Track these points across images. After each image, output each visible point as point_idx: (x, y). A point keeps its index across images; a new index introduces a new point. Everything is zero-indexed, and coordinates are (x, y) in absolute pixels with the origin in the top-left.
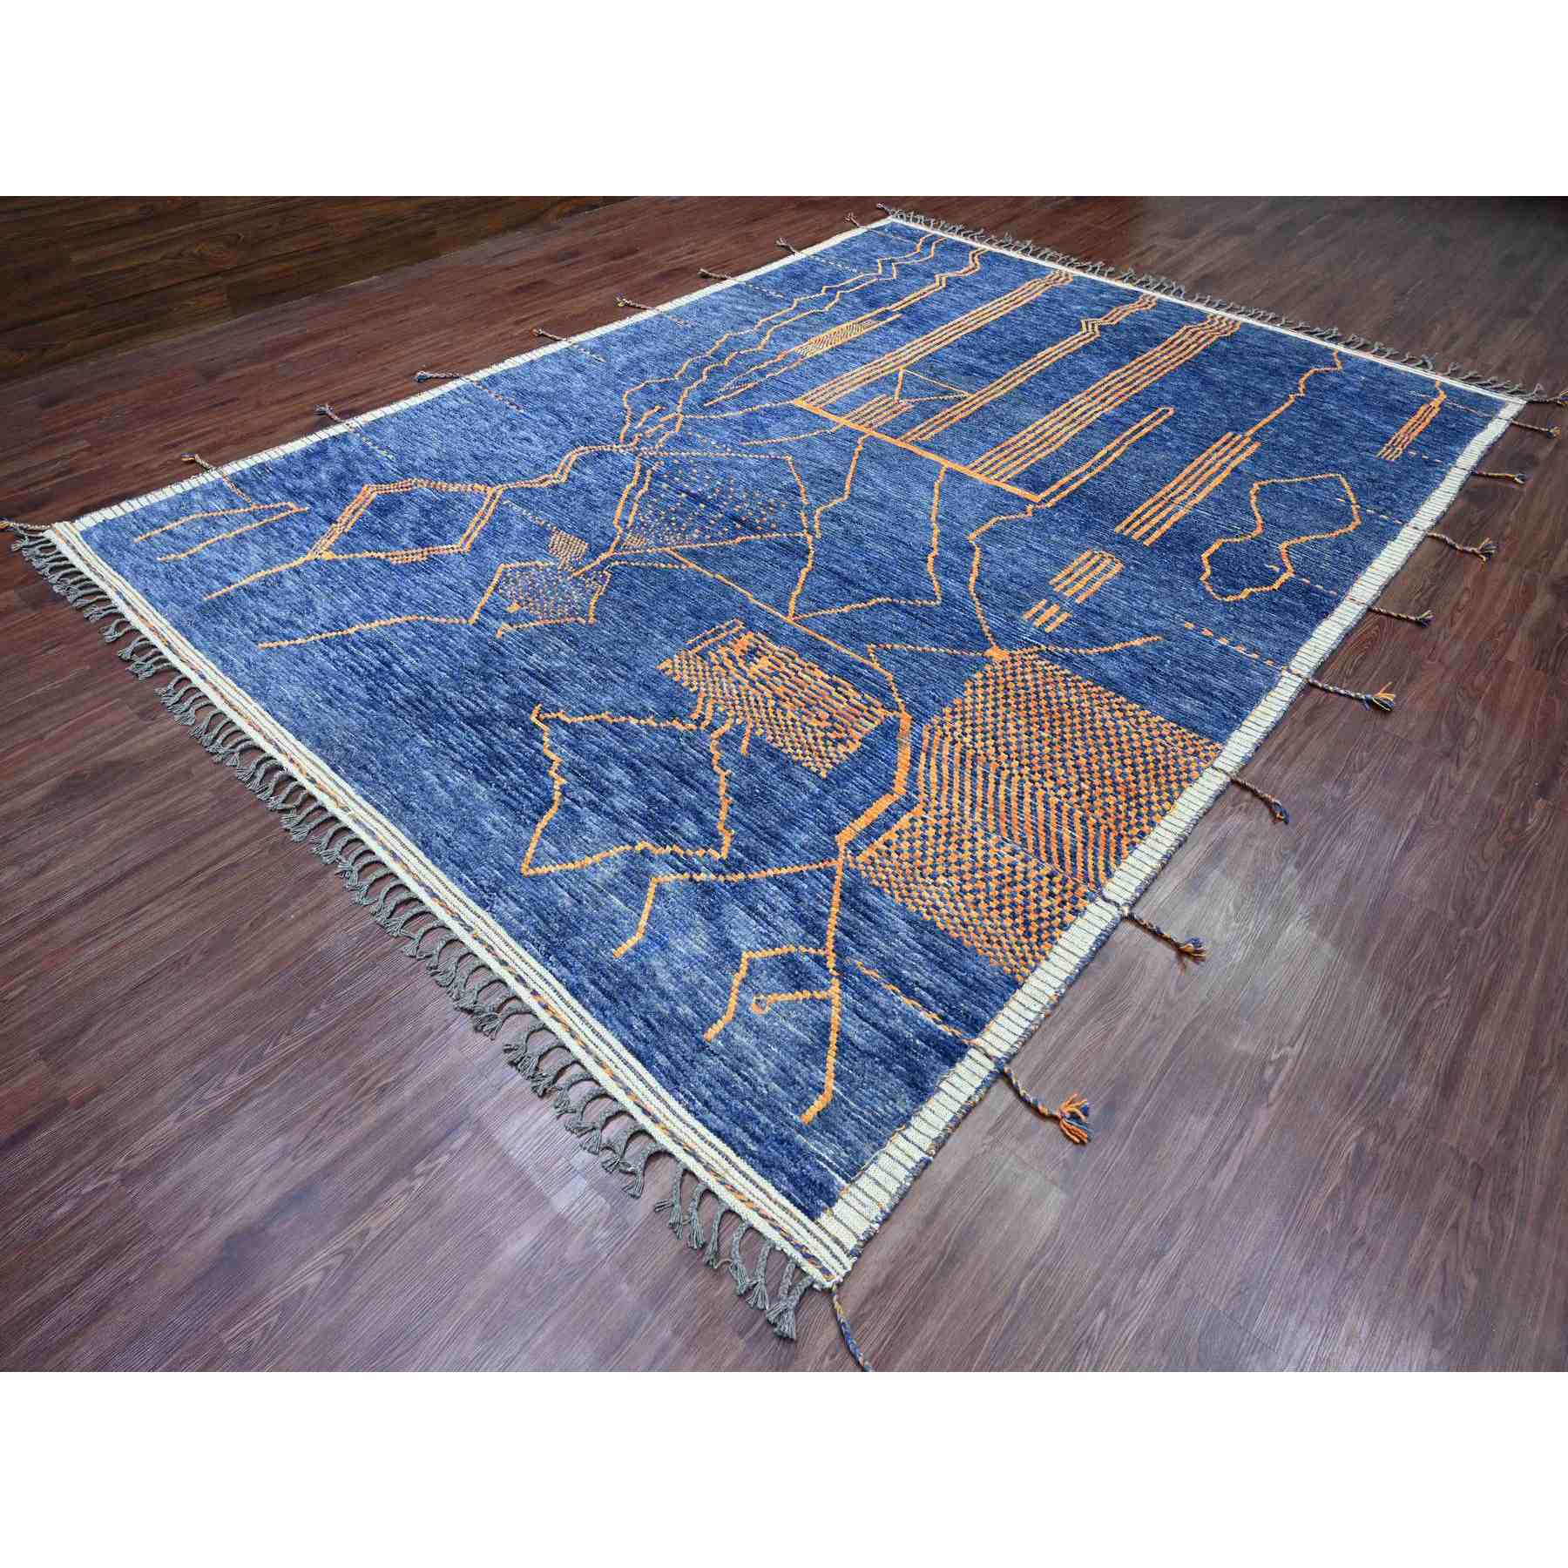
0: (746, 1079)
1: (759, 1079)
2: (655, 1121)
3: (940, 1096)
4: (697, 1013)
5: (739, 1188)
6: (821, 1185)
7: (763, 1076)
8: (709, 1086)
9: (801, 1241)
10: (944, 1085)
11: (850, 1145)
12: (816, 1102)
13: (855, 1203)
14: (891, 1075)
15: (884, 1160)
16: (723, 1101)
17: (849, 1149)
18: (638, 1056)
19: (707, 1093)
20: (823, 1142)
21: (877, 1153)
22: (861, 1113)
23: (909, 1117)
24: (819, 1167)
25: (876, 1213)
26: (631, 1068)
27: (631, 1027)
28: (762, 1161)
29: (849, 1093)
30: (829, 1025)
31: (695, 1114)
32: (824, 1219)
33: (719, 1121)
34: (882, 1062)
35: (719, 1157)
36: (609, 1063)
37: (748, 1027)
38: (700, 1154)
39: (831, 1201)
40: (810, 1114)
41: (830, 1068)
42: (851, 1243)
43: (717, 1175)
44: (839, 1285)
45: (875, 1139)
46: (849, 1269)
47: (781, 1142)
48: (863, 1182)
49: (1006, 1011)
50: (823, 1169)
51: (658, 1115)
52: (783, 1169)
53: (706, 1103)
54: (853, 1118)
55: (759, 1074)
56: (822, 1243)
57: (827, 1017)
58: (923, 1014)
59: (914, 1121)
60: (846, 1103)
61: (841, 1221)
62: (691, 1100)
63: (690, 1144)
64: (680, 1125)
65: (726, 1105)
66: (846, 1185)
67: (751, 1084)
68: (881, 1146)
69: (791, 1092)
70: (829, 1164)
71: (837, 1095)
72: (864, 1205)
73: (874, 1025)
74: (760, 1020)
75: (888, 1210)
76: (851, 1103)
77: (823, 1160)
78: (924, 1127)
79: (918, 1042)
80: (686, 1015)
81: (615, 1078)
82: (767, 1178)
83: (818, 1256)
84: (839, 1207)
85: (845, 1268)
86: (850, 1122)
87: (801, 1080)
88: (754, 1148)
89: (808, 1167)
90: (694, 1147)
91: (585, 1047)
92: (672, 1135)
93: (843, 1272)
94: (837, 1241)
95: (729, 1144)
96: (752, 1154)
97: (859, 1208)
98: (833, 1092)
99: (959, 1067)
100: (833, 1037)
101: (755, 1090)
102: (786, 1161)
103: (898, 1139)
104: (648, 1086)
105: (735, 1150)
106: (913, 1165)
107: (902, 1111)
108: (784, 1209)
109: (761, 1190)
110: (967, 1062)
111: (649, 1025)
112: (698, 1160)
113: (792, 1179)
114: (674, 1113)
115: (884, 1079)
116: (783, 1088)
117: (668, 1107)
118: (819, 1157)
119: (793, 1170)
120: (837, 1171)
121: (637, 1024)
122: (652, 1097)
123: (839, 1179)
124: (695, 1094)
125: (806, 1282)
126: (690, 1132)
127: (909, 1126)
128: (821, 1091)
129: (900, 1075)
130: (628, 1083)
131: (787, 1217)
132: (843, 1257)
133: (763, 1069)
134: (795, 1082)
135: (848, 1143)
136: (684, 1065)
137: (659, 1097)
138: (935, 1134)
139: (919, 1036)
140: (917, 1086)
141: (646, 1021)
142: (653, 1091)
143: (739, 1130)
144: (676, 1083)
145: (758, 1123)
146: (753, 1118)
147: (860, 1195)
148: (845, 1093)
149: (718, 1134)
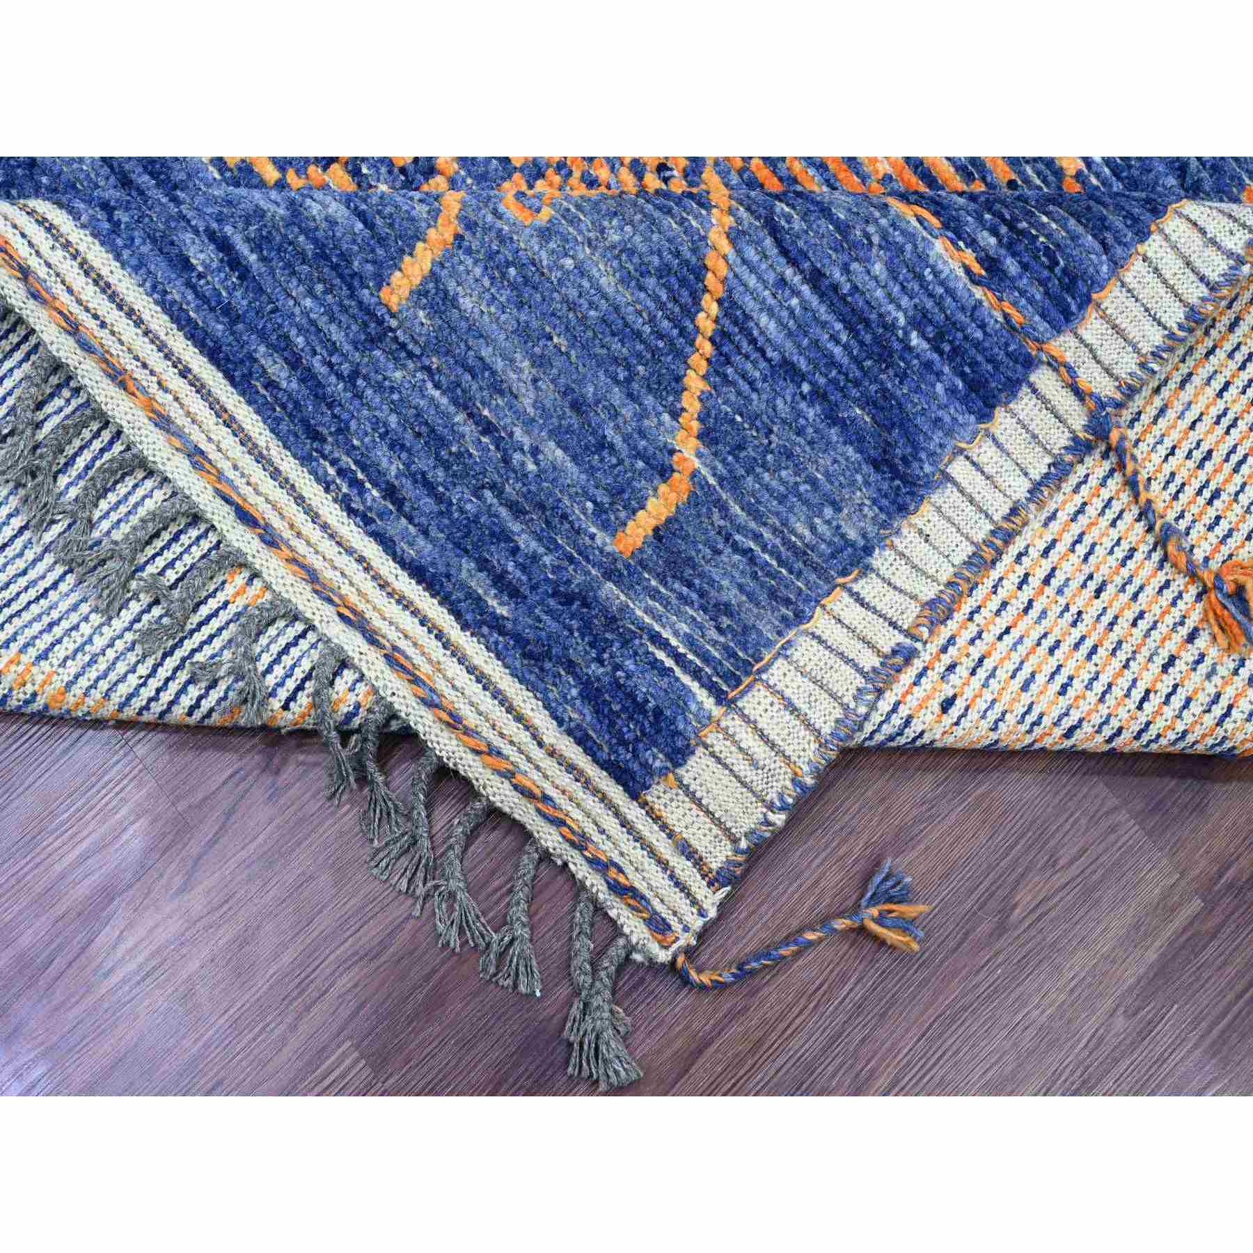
0: (488, 428)
1: (518, 433)
2: (271, 540)
3: (946, 497)
4: (361, 216)
5: (471, 719)
6: (658, 712)
7: (529, 423)
8: (396, 445)
9: (607, 850)
10: (959, 469)
11: (730, 614)
12: (652, 503)
13: (735, 759)
14: (834, 433)
15: (805, 651)
16: (430, 487)
17: (725, 621)
18: (214, 355)
19: (392, 467)
20: (666, 604)
21: (791, 634)
22: (757, 537)
23: (868, 550)
24: (655, 664)
25: (780, 785)
26: (200, 388)
27: (186, 264)
28: (520, 640)
29: (732, 482)
30: (700, 271)
31: (364, 520)
32: (658, 794)
33: (421, 542)
34: (818, 395)
35: (420, 632)
36: (140, 374)
37: (494, 264)
38: (377, 623)
39: (678, 756)
40: (639, 529)
41: (691, 404)
42: (719, 855)
43: (415, 680)
44: (690, 952)
45: (787, 602)
46: (712, 913)
47: (568, 600)
48: (756, 702)
49: (1153, 246)
50: (666, 672)
51: (276, 523)
52: (571, 666)
53: (391, 492)
54: (736, 548)
55: (519, 414)
56: (652, 853)
57: (699, 242)
58: (940, 247)
59: (881, 560)
60: (724, 509)
61: (698, 802)
62: (355, 483)
63: (353, 599)
64: (329, 548)
65: (439, 499)
66: (717, 711)
67: (498, 442)
68: (800, 618)
69: (591, 471)
70: (678, 658)
71: (704, 485)
72: (754, 763)
73: (815, 278)
74: (529, 244)
75: (809, 781)
76: (736, 509)
77: (664, 645)
78: (902, 576)
79: (915, 339)
80: (332, 222)
81: (163, 422)
82: (532, 687)
83: (641, 886)
84: (698, 768)
85: (702, 913)
86: (730, 558)
87: (618, 441)
88: (503, 611)
89: (629, 664)
90: (361, 606)
91: (73, 328)
92: (312, 577)
93: (697, 923)
94: (687, 851)
95: (446, 601)
96: (496, 624)
97: (742, 768)
98: (694, 474)
99: (1002, 422)
100: (707, 318)
101: (506, 460)
102: (578, 648)
103: (840, 602)
104: (246, 441)
105: (457, 614)
106: (876, 662)
107: (852, 534)
108: (571, 768)
109: (519, 718)
110: (1025, 404)
111: (234, 262)
112: (372, 638)
113: (590, 692)
114: (315, 517)
115: (819, 443)
116: (574, 458)
117: (300, 500)
118: (656, 639)
119: (595, 669)
120: (696, 674)
121: (201, 255)
122: (258, 474)
123: (702, 695)
124: (364, 468)
125: (616, 951)
126: (352, 567)
127: (868, 569)
128: (665, 472)
129: (858, 440)
130: (197, 437)
131: (576, 789)
132: (700, 888)
133: (527, 402)
134: (603, 445)
135: (727, 609)
136: (337, 388)
137: (275, 474)
138: (929, 592)
139: (920, 320)
140: (893, 469)
141: (224, 246)
142: (261, 458)
143: (468, 565)
144: (316, 436)
145: (515, 550)
146: (502, 536)
147: (749, 740)
148: (721, 480)
149: (417, 572)
